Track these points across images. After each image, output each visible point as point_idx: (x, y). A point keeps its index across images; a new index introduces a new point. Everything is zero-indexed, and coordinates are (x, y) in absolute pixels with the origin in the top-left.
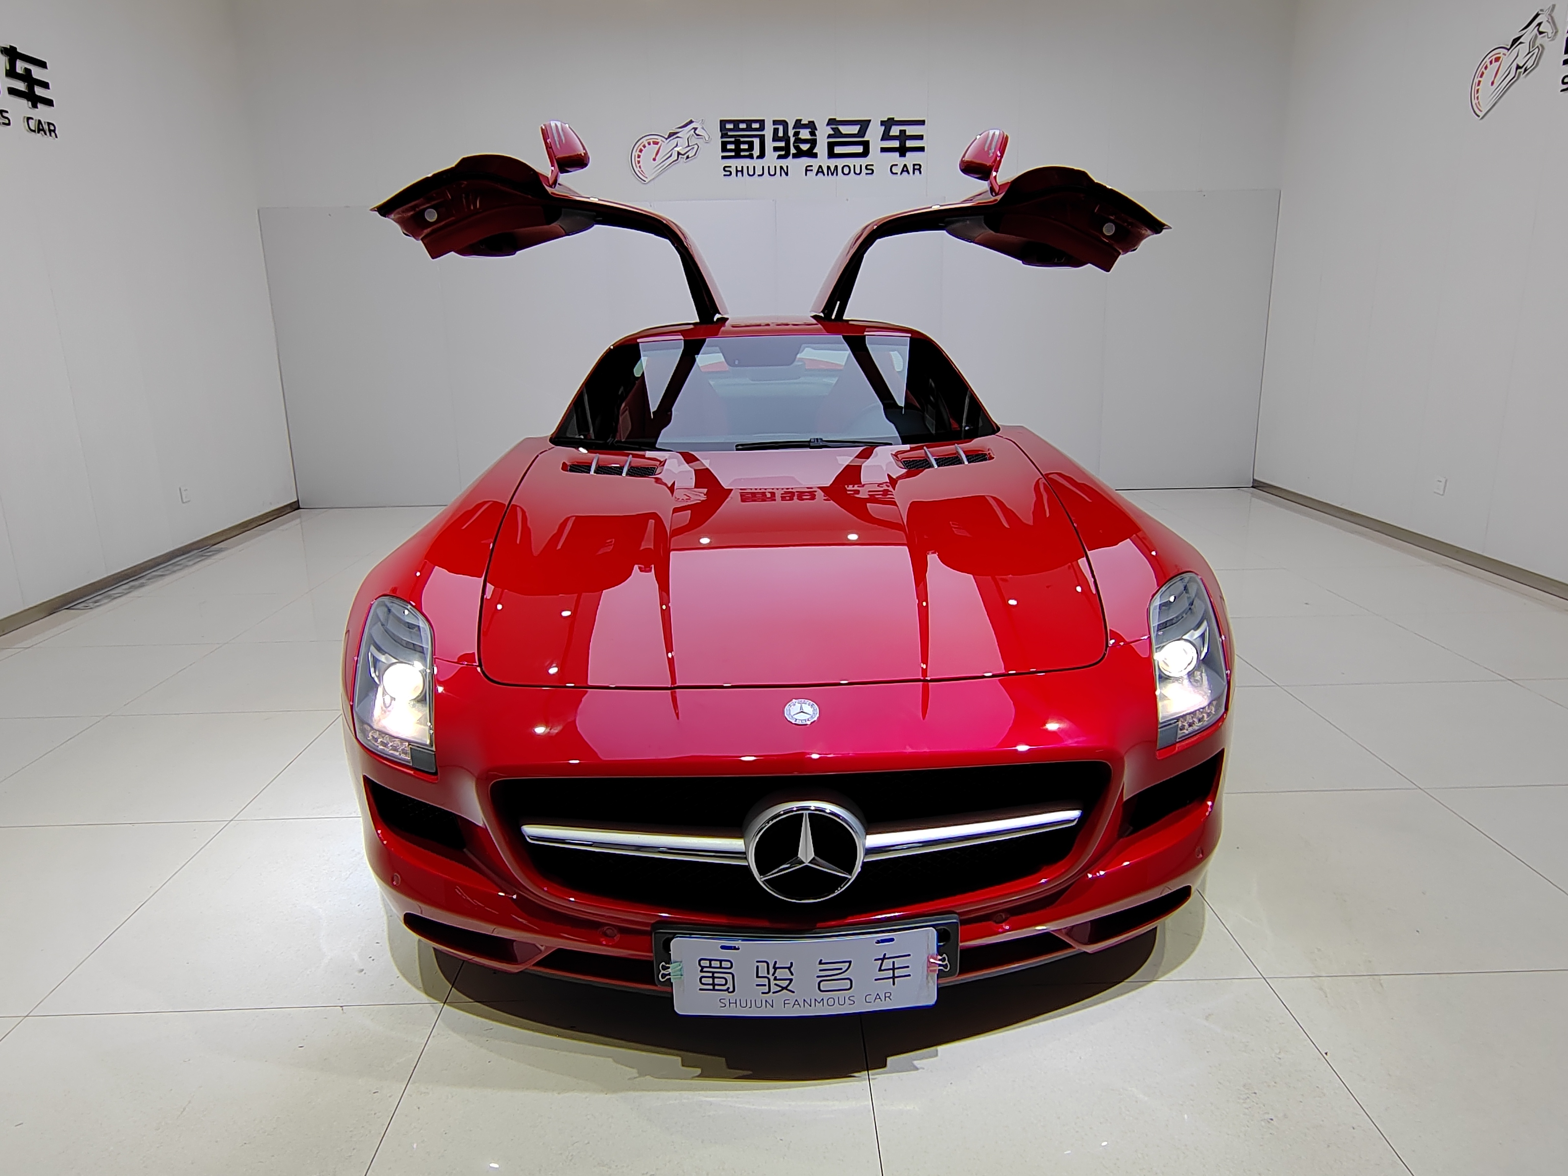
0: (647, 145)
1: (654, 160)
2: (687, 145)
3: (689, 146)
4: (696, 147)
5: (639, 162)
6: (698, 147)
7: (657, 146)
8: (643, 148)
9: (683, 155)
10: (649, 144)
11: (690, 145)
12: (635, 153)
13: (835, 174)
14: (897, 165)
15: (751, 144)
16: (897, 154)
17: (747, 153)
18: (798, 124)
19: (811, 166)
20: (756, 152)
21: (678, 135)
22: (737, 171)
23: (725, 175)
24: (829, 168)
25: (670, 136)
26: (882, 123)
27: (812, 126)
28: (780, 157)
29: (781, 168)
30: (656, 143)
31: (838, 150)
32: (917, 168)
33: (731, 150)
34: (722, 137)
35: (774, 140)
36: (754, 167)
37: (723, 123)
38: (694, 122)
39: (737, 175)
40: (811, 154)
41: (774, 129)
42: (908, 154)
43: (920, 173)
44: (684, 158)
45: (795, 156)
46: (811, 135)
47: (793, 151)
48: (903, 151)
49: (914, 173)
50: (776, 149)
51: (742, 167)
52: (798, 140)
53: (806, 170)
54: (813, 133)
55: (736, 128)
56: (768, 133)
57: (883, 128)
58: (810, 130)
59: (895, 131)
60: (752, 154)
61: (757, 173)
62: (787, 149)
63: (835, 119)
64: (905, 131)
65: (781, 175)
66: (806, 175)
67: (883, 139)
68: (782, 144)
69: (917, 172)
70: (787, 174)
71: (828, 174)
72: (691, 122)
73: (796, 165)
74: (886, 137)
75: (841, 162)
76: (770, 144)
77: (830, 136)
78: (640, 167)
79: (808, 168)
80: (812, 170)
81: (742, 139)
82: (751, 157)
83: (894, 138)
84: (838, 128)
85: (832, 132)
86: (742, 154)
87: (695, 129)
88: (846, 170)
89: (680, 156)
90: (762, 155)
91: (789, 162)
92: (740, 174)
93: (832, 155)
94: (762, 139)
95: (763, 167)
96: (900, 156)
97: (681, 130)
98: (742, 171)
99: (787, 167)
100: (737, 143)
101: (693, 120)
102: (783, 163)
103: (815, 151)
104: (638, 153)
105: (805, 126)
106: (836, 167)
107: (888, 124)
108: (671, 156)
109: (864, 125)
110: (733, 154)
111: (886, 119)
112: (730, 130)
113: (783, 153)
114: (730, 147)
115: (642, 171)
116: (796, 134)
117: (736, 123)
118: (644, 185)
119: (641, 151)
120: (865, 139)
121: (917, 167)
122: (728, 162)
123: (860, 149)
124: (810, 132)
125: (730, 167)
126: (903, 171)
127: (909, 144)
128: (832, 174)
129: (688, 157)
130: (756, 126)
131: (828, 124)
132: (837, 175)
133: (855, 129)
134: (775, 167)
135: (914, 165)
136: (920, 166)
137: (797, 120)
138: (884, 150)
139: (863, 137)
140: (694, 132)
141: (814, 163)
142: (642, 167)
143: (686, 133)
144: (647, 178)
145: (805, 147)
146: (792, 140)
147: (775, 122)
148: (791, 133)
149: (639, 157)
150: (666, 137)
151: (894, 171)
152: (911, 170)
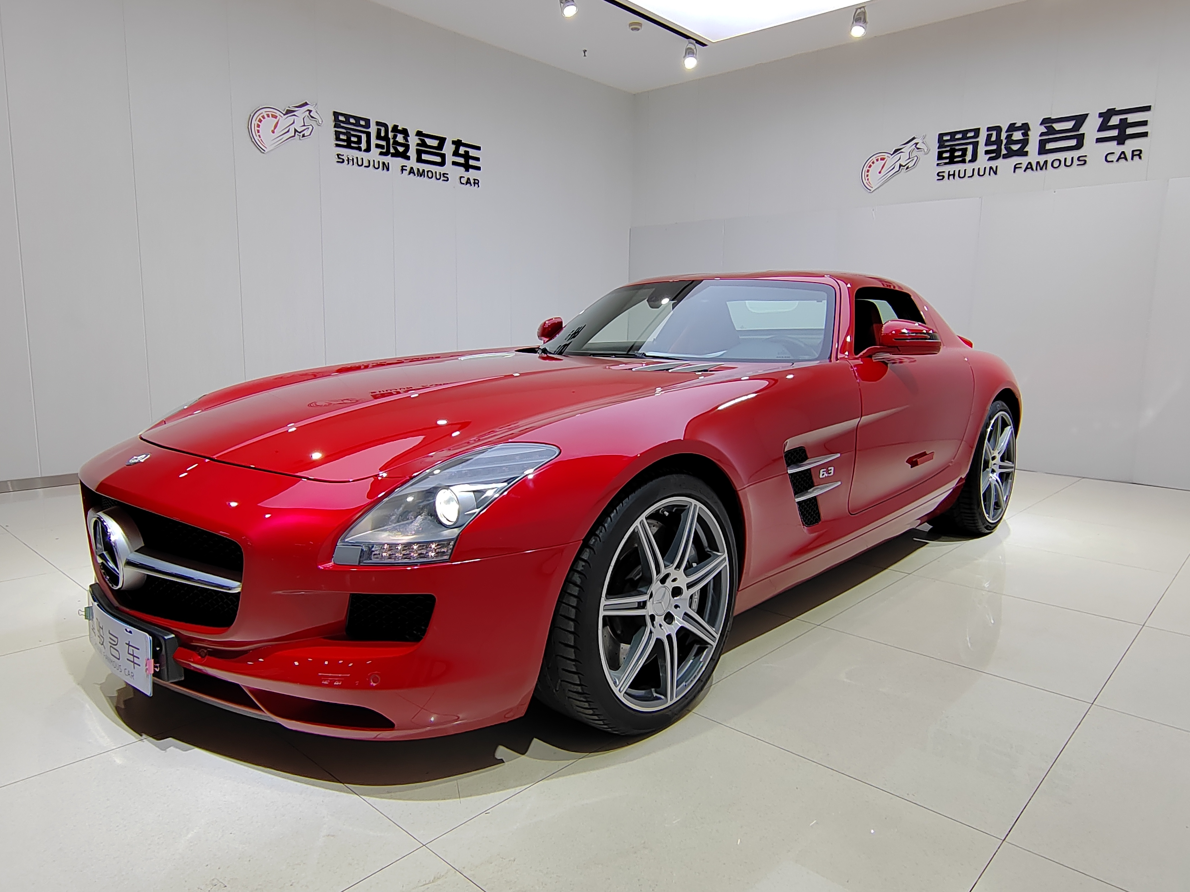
0: (875, 161)
1: (880, 173)
2: (908, 158)
3: (909, 158)
4: (916, 158)
5: (867, 176)
6: (918, 158)
7: (883, 162)
8: (872, 164)
9: (904, 166)
10: (877, 160)
11: (911, 157)
12: (865, 169)
13: (1044, 168)
14: (1113, 153)
15: (965, 151)
16: (1115, 142)
17: (960, 159)
18: (1012, 128)
19: (1020, 164)
20: (969, 157)
21: (902, 150)
22: (949, 175)
23: (938, 180)
24: (1038, 163)
25: (893, 153)
26: (1101, 115)
27: (1025, 128)
28: (990, 159)
29: (991, 168)
30: (882, 159)
31: (1050, 146)
32: (1138, 154)
33: (946, 158)
34: (938, 148)
35: (986, 145)
36: (965, 170)
37: (941, 136)
38: (916, 138)
39: (949, 179)
40: (1022, 153)
41: (988, 135)
42: (1128, 142)
43: (1140, 158)
44: (904, 169)
45: (1005, 157)
46: (1023, 136)
47: (1004, 152)
48: (1121, 139)
49: (1132, 159)
50: (987, 152)
51: (954, 171)
52: (1010, 141)
53: (1015, 168)
54: (1025, 134)
55: (953, 139)
56: (982, 139)
57: (1101, 119)
58: (1023, 131)
59: (1115, 120)
60: (965, 159)
61: (967, 175)
62: (999, 150)
63: (1050, 118)
64: (1127, 119)
65: (990, 174)
66: (1014, 172)
67: (1099, 130)
68: (994, 147)
69: (1136, 158)
70: (995, 173)
71: (1036, 169)
72: (914, 138)
73: (1005, 165)
74: (1103, 128)
75: (1050, 157)
76: (982, 148)
77: (1042, 134)
78: (868, 179)
79: (1017, 166)
80: (1021, 167)
81: (957, 148)
82: (964, 161)
83: (1113, 127)
84: (1052, 126)
85: (1045, 130)
86: (955, 160)
87: (917, 144)
88: (1056, 164)
89: (902, 167)
90: (974, 159)
91: (1000, 163)
92: (951, 177)
93: (1042, 150)
94: (976, 145)
95: (974, 170)
96: (1118, 144)
97: (904, 146)
98: (954, 175)
99: (997, 167)
100: (952, 151)
101: (916, 137)
102: (993, 164)
103: (1025, 150)
104: (868, 168)
105: (1018, 129)
106: (1046, 162)
107: (1106, 116)
108: (894, 168)
109: (1080, 120)
110: (947, 161)
111: (1105, 111)
112: (947, 141)
113: (994, 155)
114: (945, 155)
115: (869, 182)
116: (1009, 137)
117: (953, 134)
118: (869, 194)
119: (870, 166)
120: (1081, 131)
121: (1136, 153)
122: (941, 169)
123: (1073, 143)
124: (1022, 133)
125: (944, 172)
126: (1119, 158)
127: (1130, 131)
128: (1041, 169)
129: (907, 168)
130: (971, 134)
131: (1041, 124)
132: (1046, 168)
133: (1070, 125)
134: (985, 168)
135: (1133, 151)
136: (1141, 151)
137: (1011, 124)
138: (1099, 140)
139: (1078, 130)
140: (916, 146)
141: (1024, 161)
142: (869, 179)
143: (907, 149)
144: (872, 187)
145: (1015, 147)
146: (1004, 142)
147: (989, 129)
148: (1004, 135)
149: (868, 171)
150: (892, 153)
151: (1109, 159)
152: (1129, 156)
